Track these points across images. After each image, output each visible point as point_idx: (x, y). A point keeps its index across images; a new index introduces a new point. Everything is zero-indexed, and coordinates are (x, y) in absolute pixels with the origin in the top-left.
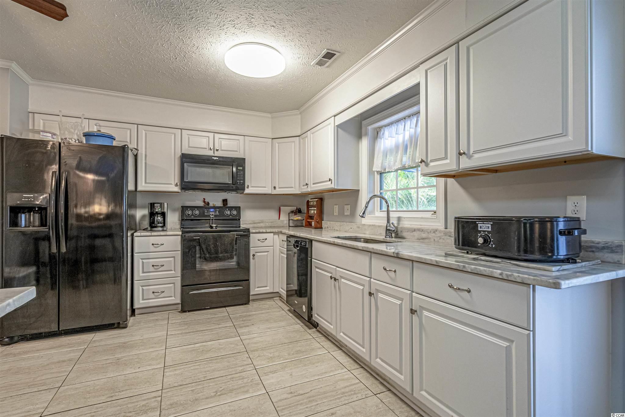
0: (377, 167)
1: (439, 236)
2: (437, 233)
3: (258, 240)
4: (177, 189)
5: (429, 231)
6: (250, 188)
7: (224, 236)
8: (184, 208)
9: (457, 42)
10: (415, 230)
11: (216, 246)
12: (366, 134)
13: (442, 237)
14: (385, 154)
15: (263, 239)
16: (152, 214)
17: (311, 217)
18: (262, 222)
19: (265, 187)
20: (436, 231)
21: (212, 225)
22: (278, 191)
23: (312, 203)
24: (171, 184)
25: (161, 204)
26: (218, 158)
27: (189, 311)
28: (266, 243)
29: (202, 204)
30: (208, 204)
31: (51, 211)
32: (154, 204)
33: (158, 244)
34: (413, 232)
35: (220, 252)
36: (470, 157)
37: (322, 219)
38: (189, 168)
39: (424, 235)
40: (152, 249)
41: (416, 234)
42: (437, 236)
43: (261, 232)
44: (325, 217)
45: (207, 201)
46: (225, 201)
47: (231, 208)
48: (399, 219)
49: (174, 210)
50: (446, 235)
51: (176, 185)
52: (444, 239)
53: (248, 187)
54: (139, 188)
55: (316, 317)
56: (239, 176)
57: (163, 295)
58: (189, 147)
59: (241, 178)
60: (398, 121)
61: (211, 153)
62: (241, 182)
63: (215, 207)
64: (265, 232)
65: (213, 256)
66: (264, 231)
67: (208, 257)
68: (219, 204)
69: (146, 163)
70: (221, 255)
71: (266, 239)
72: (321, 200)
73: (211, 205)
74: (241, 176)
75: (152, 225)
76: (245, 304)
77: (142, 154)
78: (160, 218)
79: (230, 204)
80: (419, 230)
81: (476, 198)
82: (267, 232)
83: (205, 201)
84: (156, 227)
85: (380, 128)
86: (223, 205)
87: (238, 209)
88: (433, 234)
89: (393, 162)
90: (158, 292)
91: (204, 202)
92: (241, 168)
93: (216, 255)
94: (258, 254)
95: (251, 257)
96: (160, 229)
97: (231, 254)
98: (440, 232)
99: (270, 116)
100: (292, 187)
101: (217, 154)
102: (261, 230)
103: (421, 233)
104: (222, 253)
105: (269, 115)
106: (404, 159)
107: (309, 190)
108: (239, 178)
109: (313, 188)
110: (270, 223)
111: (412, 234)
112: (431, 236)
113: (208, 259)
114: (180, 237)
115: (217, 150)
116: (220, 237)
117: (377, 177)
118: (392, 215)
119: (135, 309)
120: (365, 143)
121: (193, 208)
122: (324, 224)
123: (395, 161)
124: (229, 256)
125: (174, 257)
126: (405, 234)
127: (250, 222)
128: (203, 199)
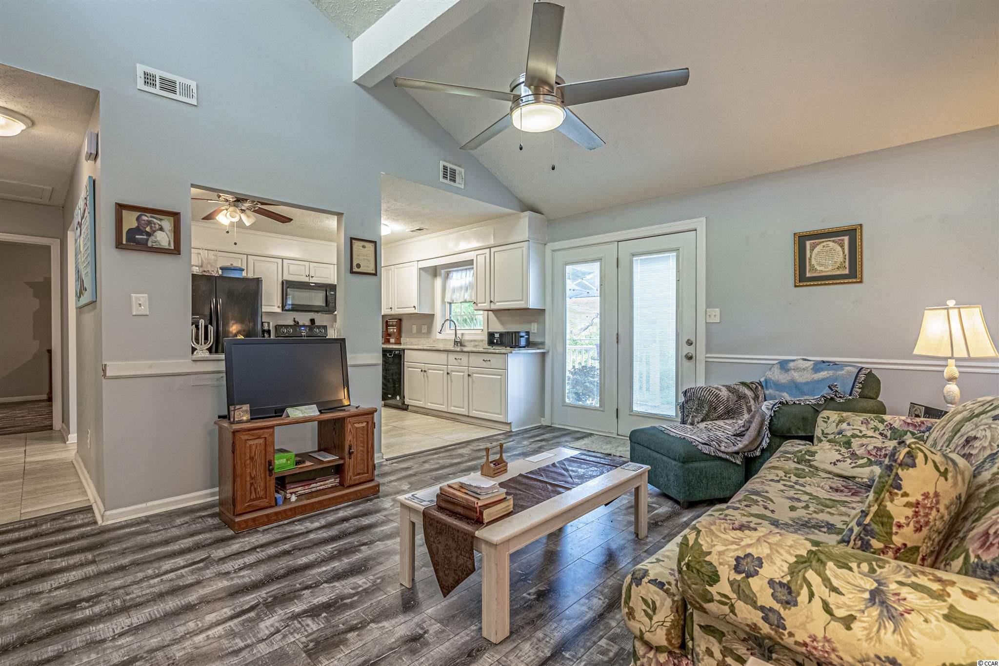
0: (447, 299)
4: (279, 310)
5: (479, 341)
8: (279, 327)
9: (490, 248)
12: (440, 275)
14: (454, 290)
17: (389, 335)
23: (391, 323)
26: (313, 284)
29: (292, 323)
30: (298, 323)
36: (495, 304)
37: (400, 336)
38: (289, 293)
39: (477, 344)
41: (473, 343)
42: (484, 343)
44: (403, 335)
45: (297, 321)
46: (312, 321)
47: (319, 327)
48: (462, 334)
51: (279, 307)
55: (407, 401)
58: (290, 274)
59: (333, 301)
60: (463, 270)
61: (306, 280)
62: (333, 305)
63: (304, 326)
68: (308, 323)
72: (400, 320)
73: (301, 323)
74: (333, 299)
78: (267, 335)
79: (317, 324)
81: (502, 323)
85: (450, 271)
86: (312, 323)
87: (325, 327)
89: (458, 296)
91: (295, 321)
92: (333, 293)
101: (312, 280)
106: (466, 296)
107: (393, 312)
108: (331, 301)
109: (396, 311)
112: (480, 344)
115: (312, 277)
117: (448, 306)
118: (458, 332)
120: (438, 282)
121: (286, 326)
122: (403, 340)
123: (460, 297)
126: (466, 344)
128: (293, 319)
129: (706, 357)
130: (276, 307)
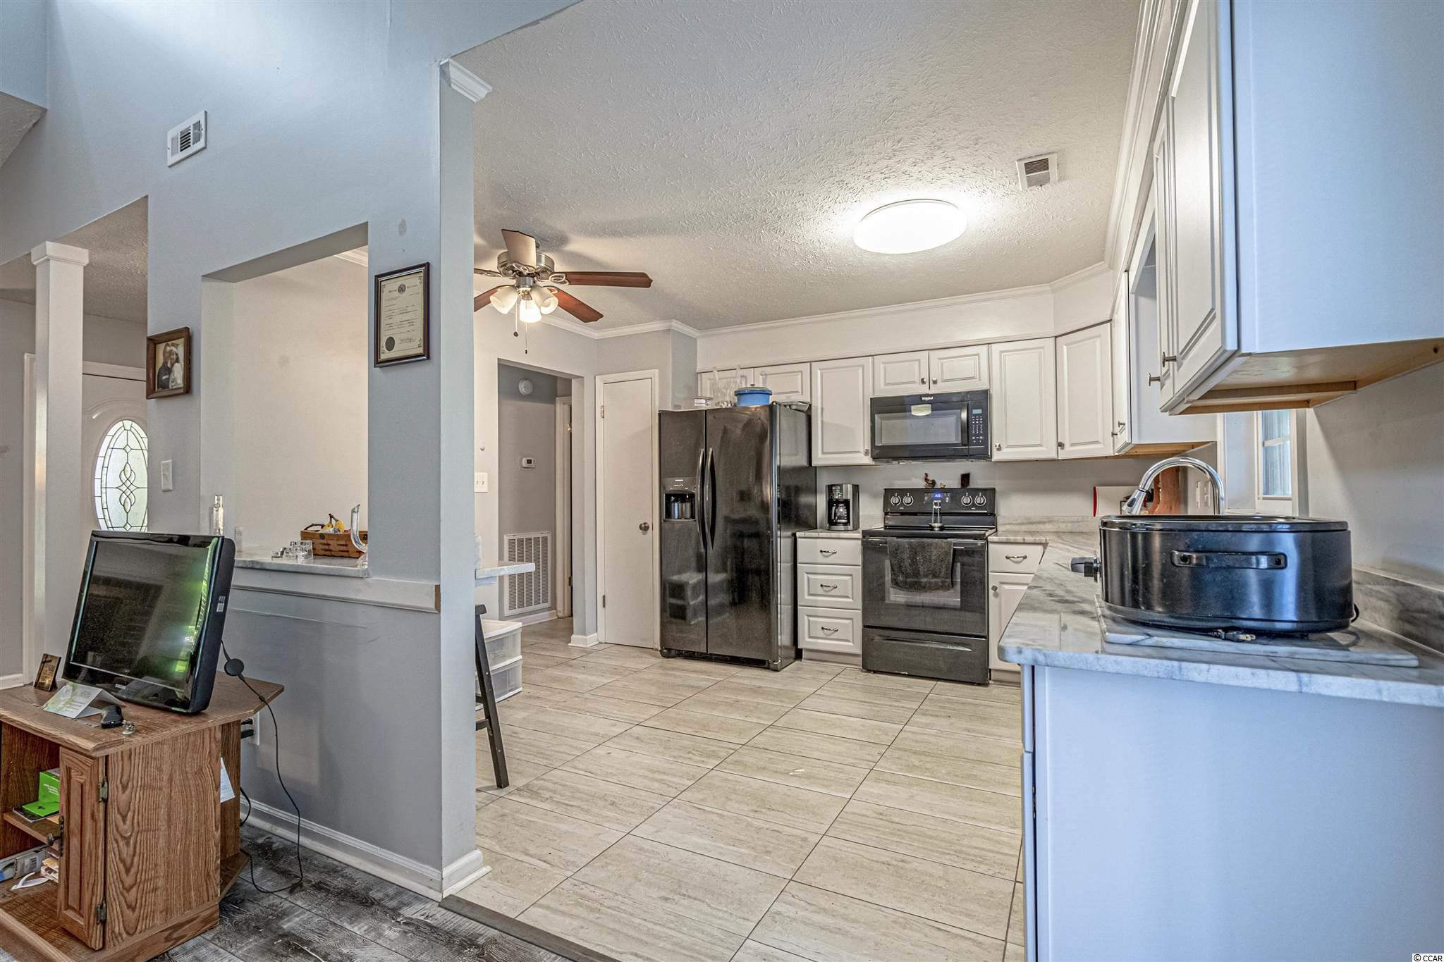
3: (1007, 558)
4: (867, 460)
6: (1004, 450)
7: (930, 545)
8: (889, 493)
11: (914, 562)
15: (1018, 557)
16: (831, 503)
18: (1050, 522)
19: (1040, 445)
21: (933, 524)
22: (1069, 453)
24: (859, 452)
25: (841, 486)
26: (932, 398)
27: (875, 672)
28: (1023, 566)
29: (921, 484)
30: (934, 483)
31: (698, 498)
32: (832, 486)
33: (828, 552)
35: (922, 573)
38: (885, 422)
40: (820, 558)
43: (1013, 541)
45: (931, 479)
46: (965, 478)
47: (976, 491)
49: (875, 496)
51: (865, 453)
53: (999, 449)
54: (814, 463)
56: (976, 427)
57: (835, 635)
58: (887, 384)
59: (979, 430)
61: (923, 389)
62: (979, 439)
63: (944, 490)
64: (1022, 541)
65: (909, 580)
66: (1019, 539)
67: (901, 582)
68: (955, 483)
69: (822, 421)
70: (924, 580)
71: (1025, 557)
73: (938, 486)
74: (979, 427)
75: (832, 522)
76: (979, 684)
77: (817, 407)
78: (842, 510)
79: (976, 483)
82: (1026, 541)
83: (928, 478)
84: (836, 524)
86: (962, 484)
87: (990, 493)
90: (830, 630)
91: (926, 480)
92: (979, 411)
93: (916, 579)
94: (1007, 587)
95: (991, 592)
96: (842, 527)
97: (943, 579)
99: (1049, 288)
100: (1097, 442)
101: (934, 389)
102: (1012, 538)
104: (926, 576)
105: (1046, 287)
108: (975, 431)
109: (1118, 442)
110: (1069, 524)
113: (901, 584)
114: (860, 542)
115: (935, 382)
116: (923, 546)
119: (802, 650)
121: (902, 492)
124: (940, 584)
125: (851, 575)
127: (1019, 521)
128: (924, 476)
130: (863, 455)
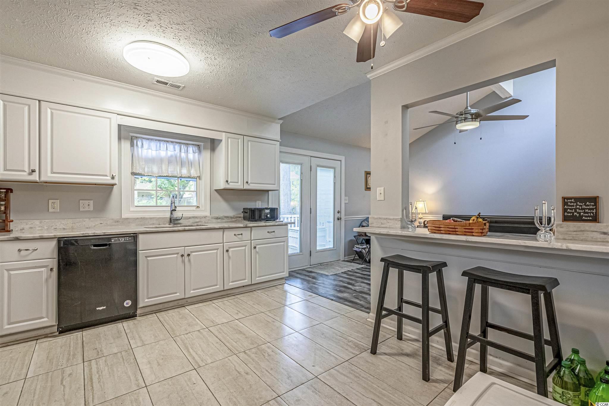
1: (208, 220)
2: (207, 218)
5: (201, 217)
9: (244, 136)
10: (190, 218)
13: (211, 220)
20: (206, 217)
34: (188, 219)
36: (249, 184)
42: (207, 219)
50: (212, 219)
52: (211, 221)
72: (11, 191)
80: (193, 217)
81: (226, 200)
88: (204, 219)
98: (209, 217)
103: (195, 219)
109: (52, 178)
111: (187, 220)
112: (202, 220)
129: (345, 218)
